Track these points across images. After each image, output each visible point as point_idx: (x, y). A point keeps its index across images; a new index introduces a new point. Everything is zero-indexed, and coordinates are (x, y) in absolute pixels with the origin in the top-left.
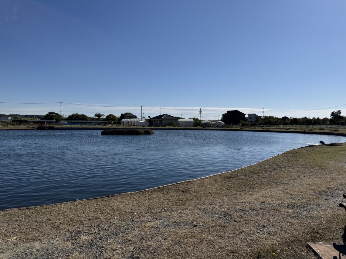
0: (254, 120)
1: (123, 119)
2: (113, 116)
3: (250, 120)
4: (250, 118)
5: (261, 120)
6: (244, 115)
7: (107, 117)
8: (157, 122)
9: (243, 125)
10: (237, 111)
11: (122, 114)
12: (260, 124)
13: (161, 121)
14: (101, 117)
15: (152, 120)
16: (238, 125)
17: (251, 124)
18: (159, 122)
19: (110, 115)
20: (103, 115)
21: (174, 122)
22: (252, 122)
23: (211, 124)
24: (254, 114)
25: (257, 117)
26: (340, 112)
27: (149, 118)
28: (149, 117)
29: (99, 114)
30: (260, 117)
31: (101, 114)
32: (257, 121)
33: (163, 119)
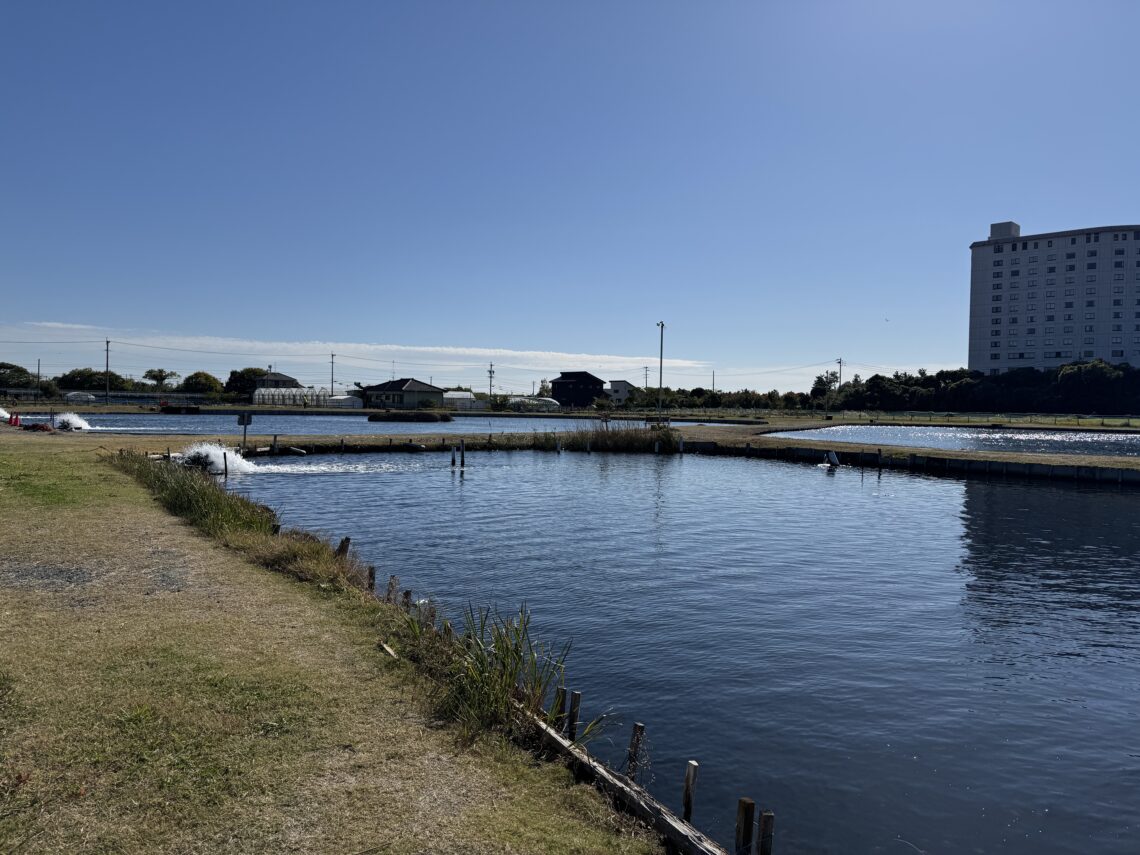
0: (624, 395)
1: (263, 390)
2: (207, 377)
3: (615, 396)
4: (616, 391)
5: (640, 396)
6: (602, 383)
7: (188, 380)
8: (387, 398)
9: (601, 407)
10: (585, 373)
11: (233, 374)
12: (637, 406)
13: (401, 397)
14: (166, 381)
15: (368, 393)
16: (588, 407)
17: (618, 407)
18: (394, 401)
19: (197, 375)
20: (172, 374)
21: (433, 400)
22: (619, 400)
23: (528, 405)
24: (625, 381)
25: (631, 389)
26: (836, 377)
27: (357, 388)
28: (358, 385)
29: (161, 371)
30: (638, 389)
31: (168, 371)
32: (631, 400)
33: (405, 391)
